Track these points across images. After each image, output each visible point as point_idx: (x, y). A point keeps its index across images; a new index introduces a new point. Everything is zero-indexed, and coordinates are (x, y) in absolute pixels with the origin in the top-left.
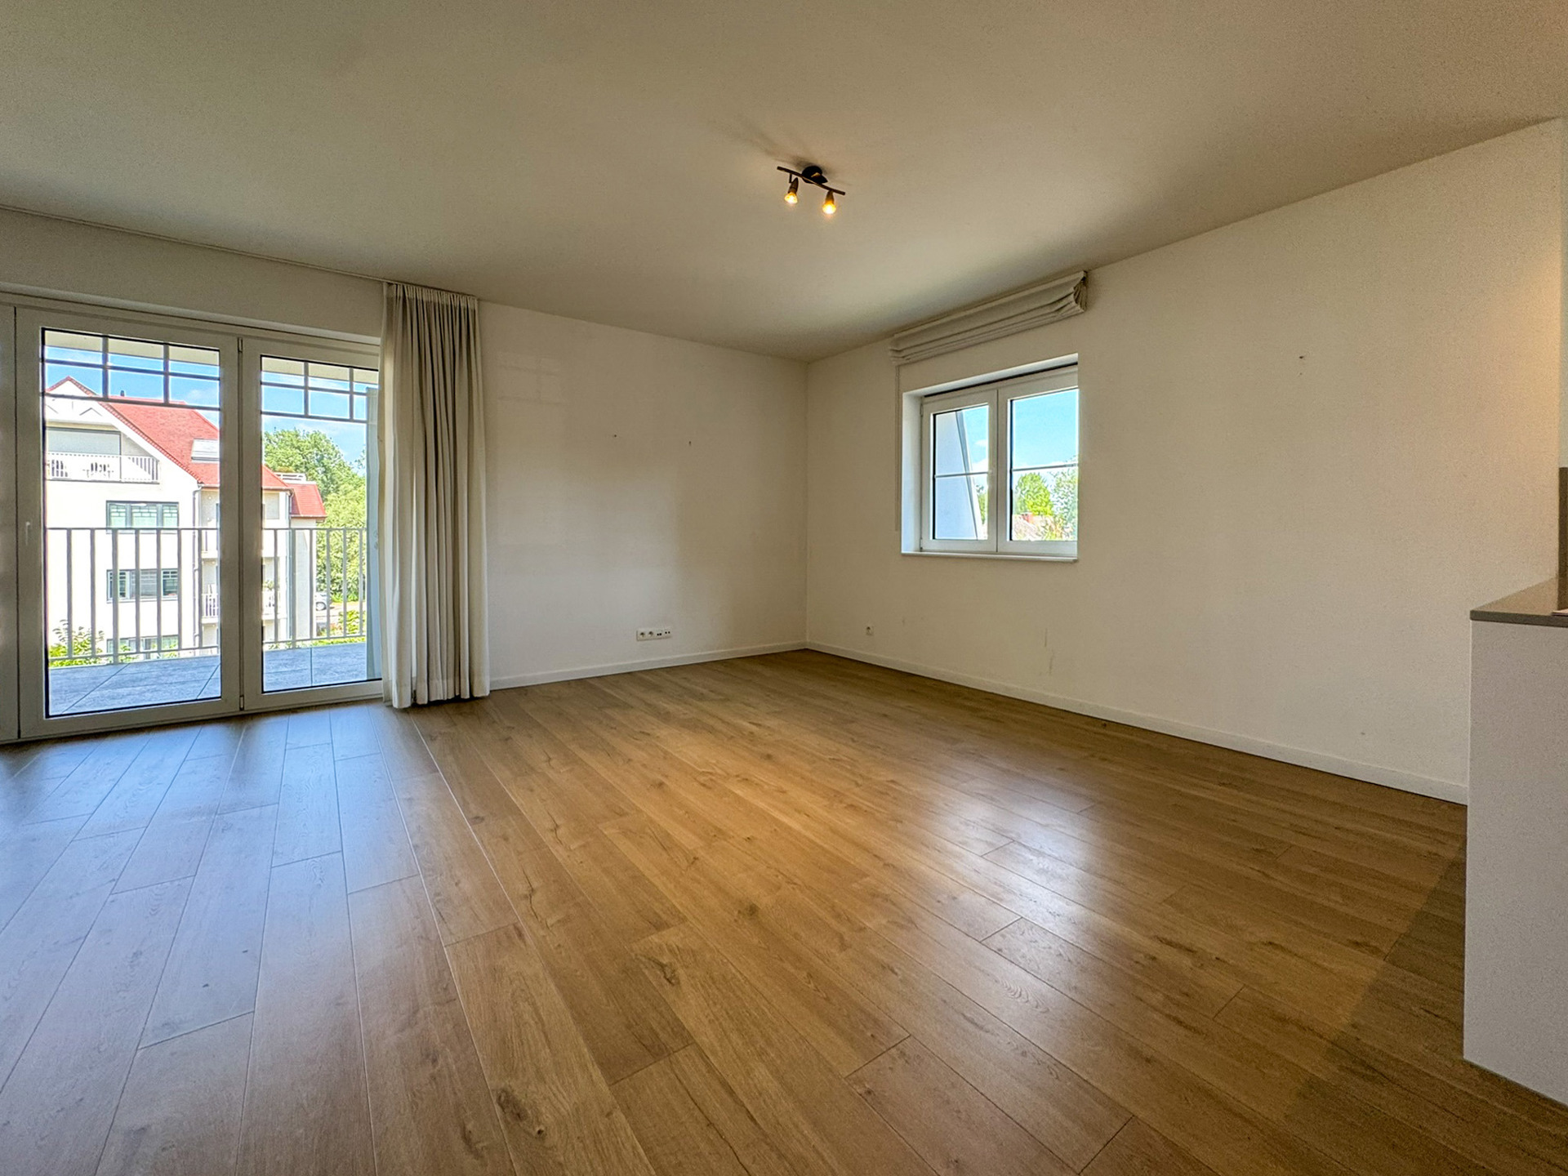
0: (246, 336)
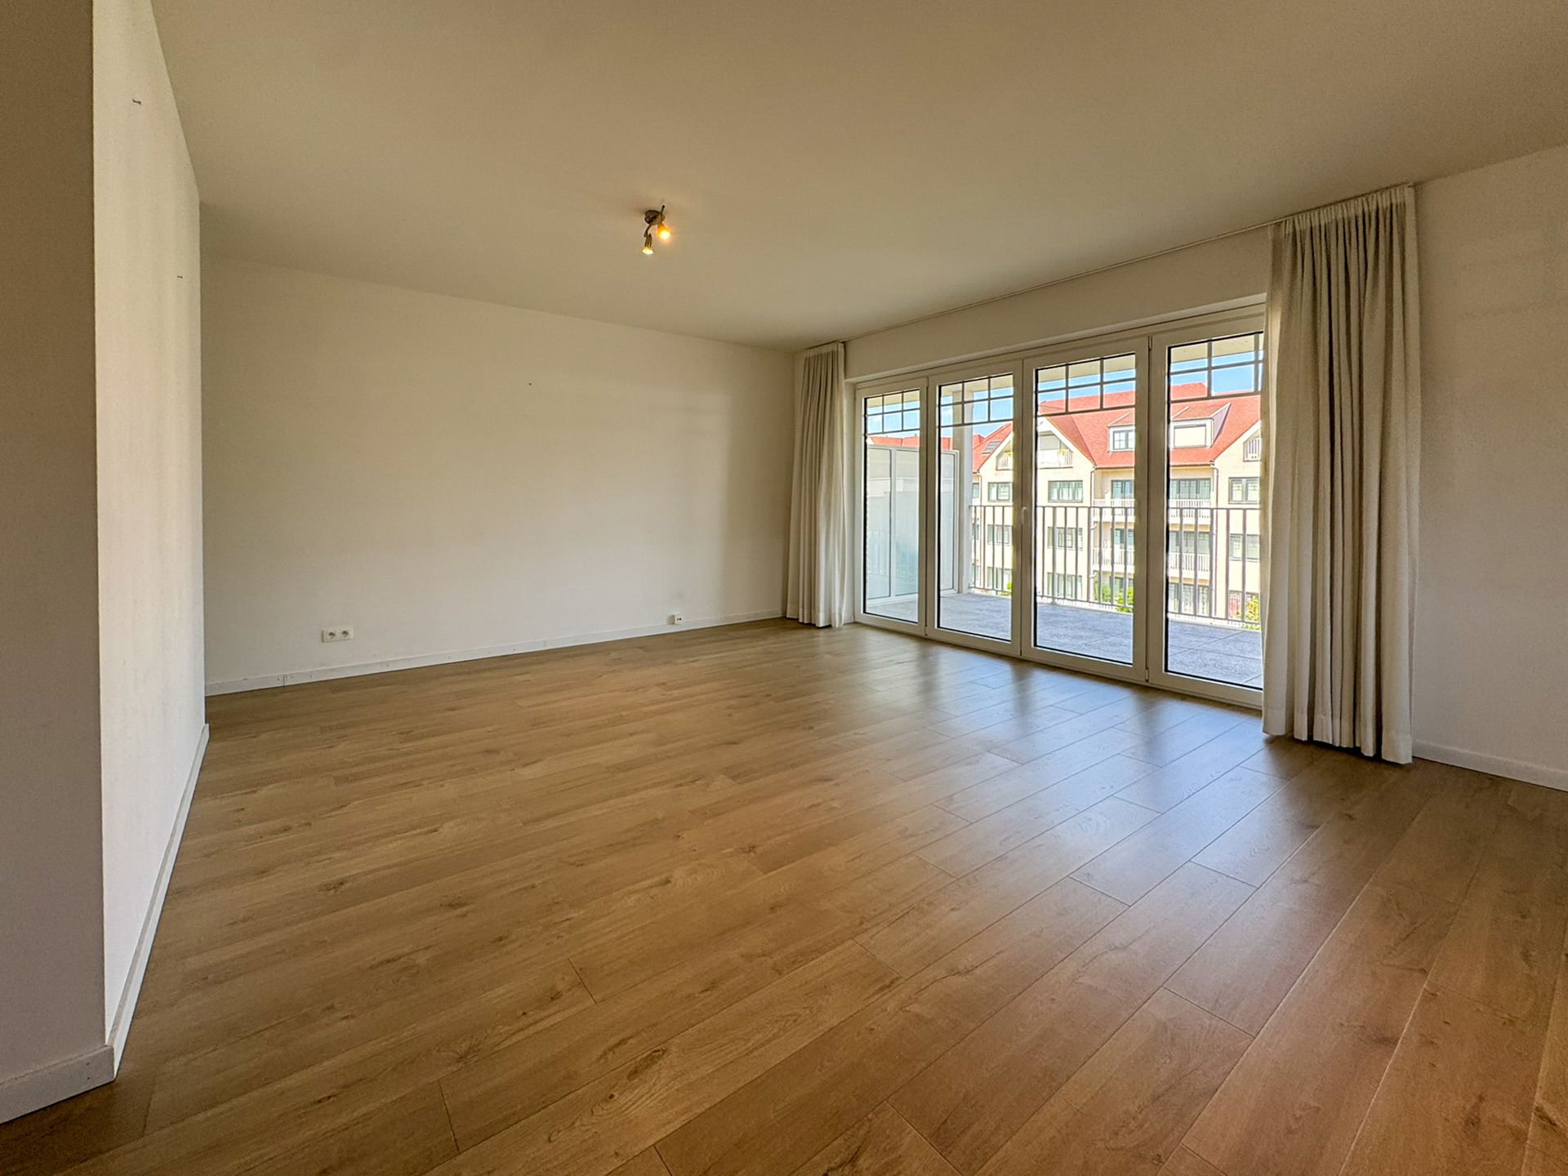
0: (1154, 333)
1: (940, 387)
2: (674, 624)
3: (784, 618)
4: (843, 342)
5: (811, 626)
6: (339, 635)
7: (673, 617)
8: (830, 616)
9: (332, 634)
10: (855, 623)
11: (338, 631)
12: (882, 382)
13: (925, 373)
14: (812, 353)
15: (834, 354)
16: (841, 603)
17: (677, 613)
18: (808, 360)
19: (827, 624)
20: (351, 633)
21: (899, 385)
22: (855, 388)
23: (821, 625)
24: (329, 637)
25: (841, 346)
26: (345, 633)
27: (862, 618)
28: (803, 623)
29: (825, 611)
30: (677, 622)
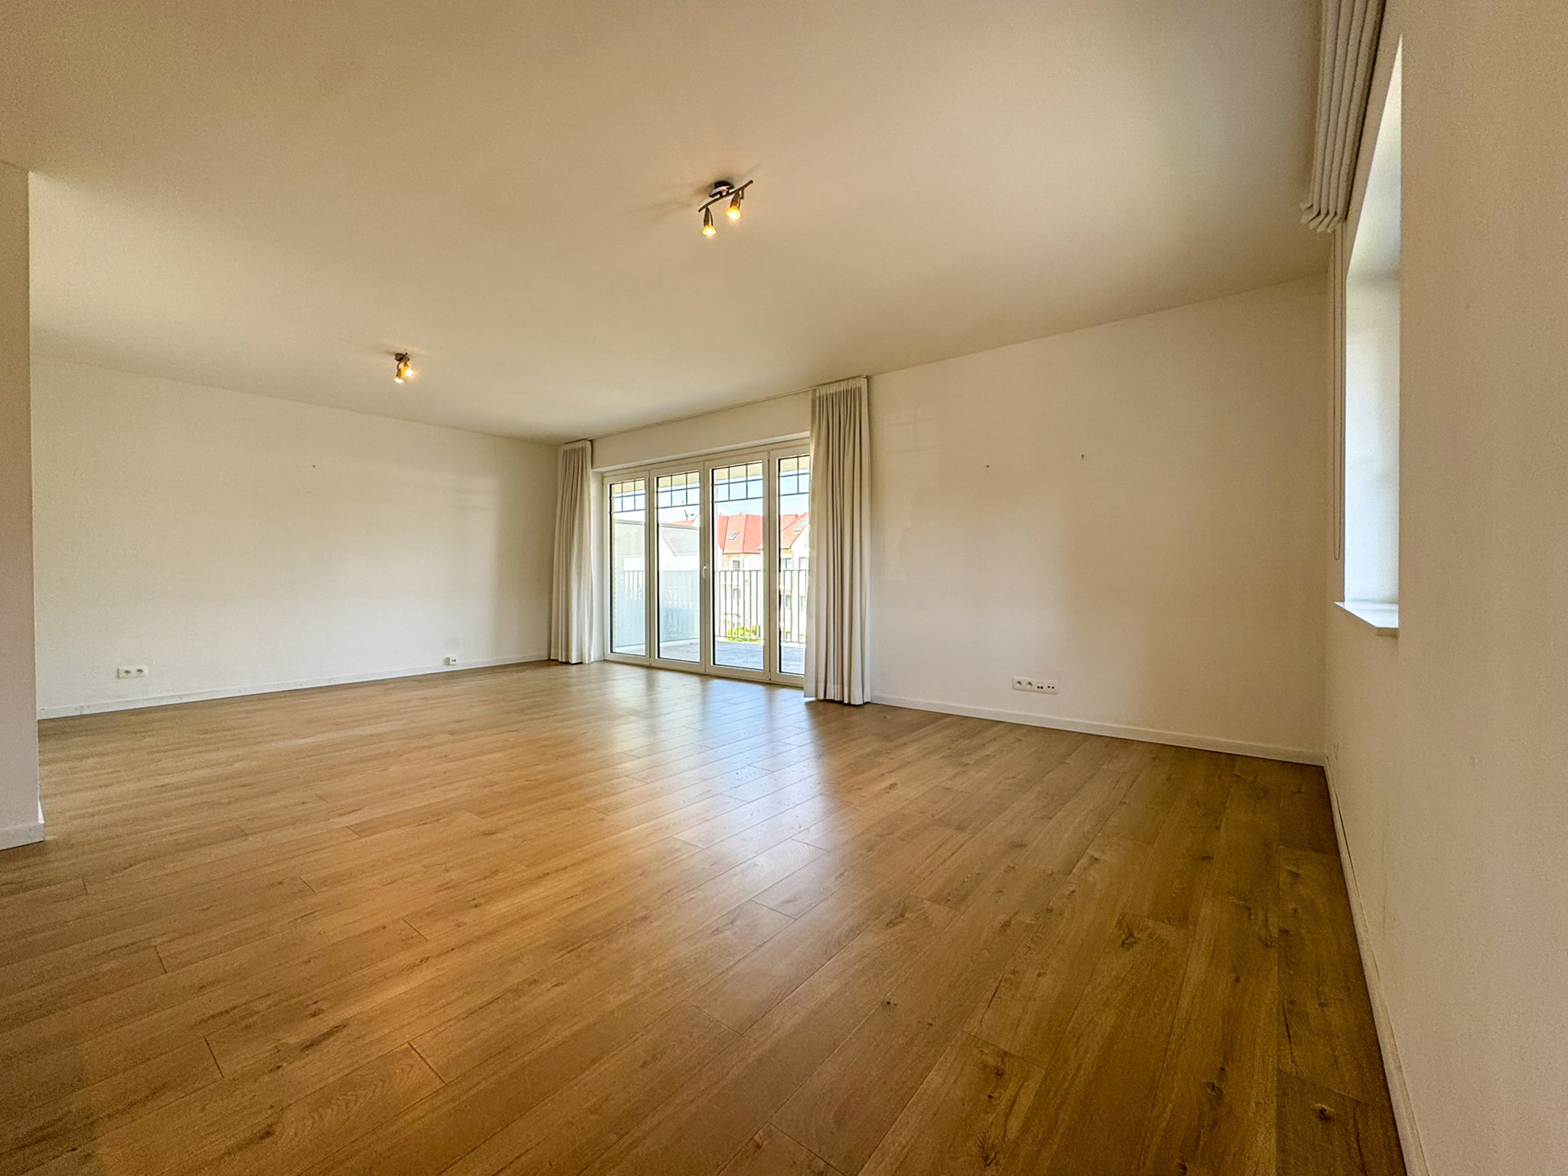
0: (768, 451)
1: (658, 478)
2: (449, 664)
3: (550, 660)
4: (591, 441)
5: (567, 663)
6: (134, 672)
7: (448, 659)
8: (581, 655)
9: (127, 672)
10: (605, 660)
11: (133, 669)
12: (618, 472)
13: (646, 468)
14: (568, 447)
15: (583, 449)
16: (590, 643)
17: (452, 656)
18: (565, 453)
19: (580, 661)
20: (146, 671)
21: (632, 474)
22: (602, 477)
23: (574, 662)
24: (124, 674)
25: (588, 444)
26: (140, 671)
27: (610, 656)
28: (561, 662)
29: (577, 651)
30: (451, 663)
